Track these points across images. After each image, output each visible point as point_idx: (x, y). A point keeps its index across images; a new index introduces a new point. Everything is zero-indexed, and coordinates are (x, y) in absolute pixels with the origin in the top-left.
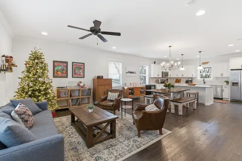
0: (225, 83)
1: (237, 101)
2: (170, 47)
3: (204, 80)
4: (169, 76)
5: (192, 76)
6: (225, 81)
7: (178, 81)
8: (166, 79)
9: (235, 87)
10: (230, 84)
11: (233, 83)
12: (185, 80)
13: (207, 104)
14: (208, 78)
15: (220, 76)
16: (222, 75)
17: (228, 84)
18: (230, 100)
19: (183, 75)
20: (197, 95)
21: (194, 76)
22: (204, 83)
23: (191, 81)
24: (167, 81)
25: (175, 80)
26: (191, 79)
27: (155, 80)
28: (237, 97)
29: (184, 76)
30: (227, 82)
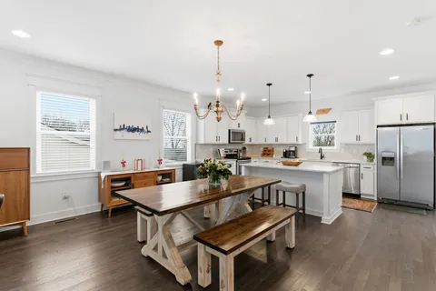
0: (365, 157)
1: (392, 204)
2: (219, 43)
3: (320, 151)
4: (247, 141)
5: (295, 142)
6: (365, 154)
7: (268, 152)
8: (240, 147)
9: (387, 169)
10: (375, 160)
11: (384, 159)
12: (282, 150)
13: (328, 219)
14: (330, 145)
15: (354, 140)
16: (358, 138)
17: (372, 161)
18: (376, 199)
19: (277, 139)
20: (301, 194)
21: (300, 142)
22: (322, 157)
23: (294, 154)
24: (244, 153)
25: (262, 149)
26: (293, 149)
27: (211, 149)
28: (393, 194)
29: (279, 142)
30: (370, 156)
